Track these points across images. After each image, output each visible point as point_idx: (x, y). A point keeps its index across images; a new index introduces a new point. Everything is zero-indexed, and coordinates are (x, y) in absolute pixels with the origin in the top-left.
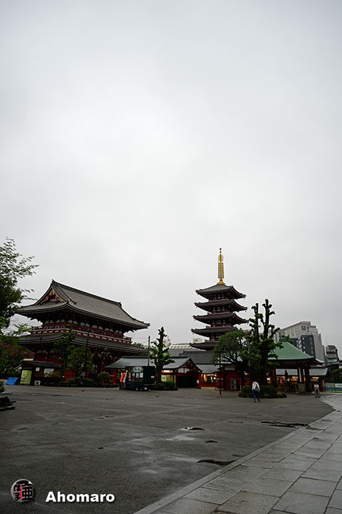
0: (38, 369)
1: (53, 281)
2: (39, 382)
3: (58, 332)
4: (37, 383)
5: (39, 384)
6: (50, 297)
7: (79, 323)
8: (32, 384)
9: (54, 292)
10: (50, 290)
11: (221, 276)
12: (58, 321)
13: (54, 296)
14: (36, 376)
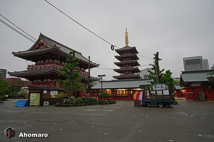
0: (45, 92)
1: (41, 34)
2: (48, 102)
3: (48, 67)
4: (46, 103)
5: (48, 104)
6: (39, 45)
7: (61, 62)
8: (41, 104)
9: (42, 41)
10: (39, 40)
11: (127, 43)
12: (47, 61)
13: (43, 44)
14: (44, 97)
